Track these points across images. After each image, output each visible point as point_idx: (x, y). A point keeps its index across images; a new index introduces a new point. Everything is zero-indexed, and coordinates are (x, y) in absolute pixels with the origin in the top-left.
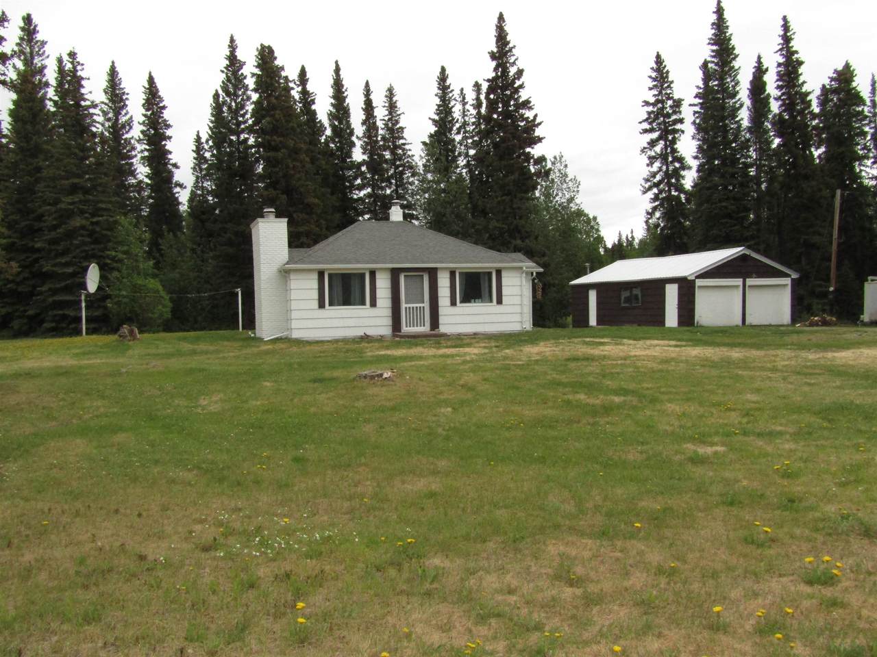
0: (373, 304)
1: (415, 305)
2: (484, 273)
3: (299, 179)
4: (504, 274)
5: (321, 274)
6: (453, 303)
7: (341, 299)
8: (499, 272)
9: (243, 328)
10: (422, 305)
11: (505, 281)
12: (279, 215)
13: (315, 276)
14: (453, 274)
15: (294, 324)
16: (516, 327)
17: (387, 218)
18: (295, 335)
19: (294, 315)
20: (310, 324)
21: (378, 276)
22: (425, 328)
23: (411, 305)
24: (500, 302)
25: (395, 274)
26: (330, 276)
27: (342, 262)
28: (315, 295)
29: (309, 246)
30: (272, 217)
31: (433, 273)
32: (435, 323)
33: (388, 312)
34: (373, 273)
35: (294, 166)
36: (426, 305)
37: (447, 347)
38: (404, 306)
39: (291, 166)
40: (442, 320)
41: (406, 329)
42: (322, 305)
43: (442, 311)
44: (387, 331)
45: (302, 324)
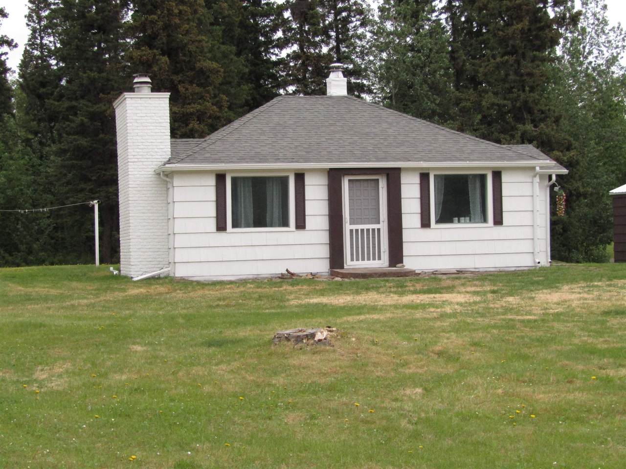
0: (301, 225)
1: (365, 227)
2: (475, 176)
3: (187, 32)
4: (505, 178)
5: (220, 178)
6: (425, 223)
7: (251, 217)
8: (497, 175)
9: (101, 262)
10: (376, 226)
11: (507, 189)
12: (156, 88)
13: (212, 181)
14: (424, 177)
15: (179, 256)
16: (524, 262)
17: (323, 91)
18: (181, 272)
19: (179, 241)
20: (204, 255)
21: (309, 180)
22: (382, 263)
23: (360, 227)
24: (498, 221)
25: (334, 177)
26: (234, 180)
27: (252, 159)
28: (211, 210)
29: (202, 135)
30: (146, 90)
31: (393, 176)
32: (396, 254)
33: (324, 237)
34: (300, 177)
35: (180, 12)
36: (383, 226)
37: (415, 292)
38: (348, 227)
39: (176, 11)
40: (407, 249)
41: (351, 264)
42: (221, 227)
43: (406, 235)
44: (322, 267)
45: (194, 255)
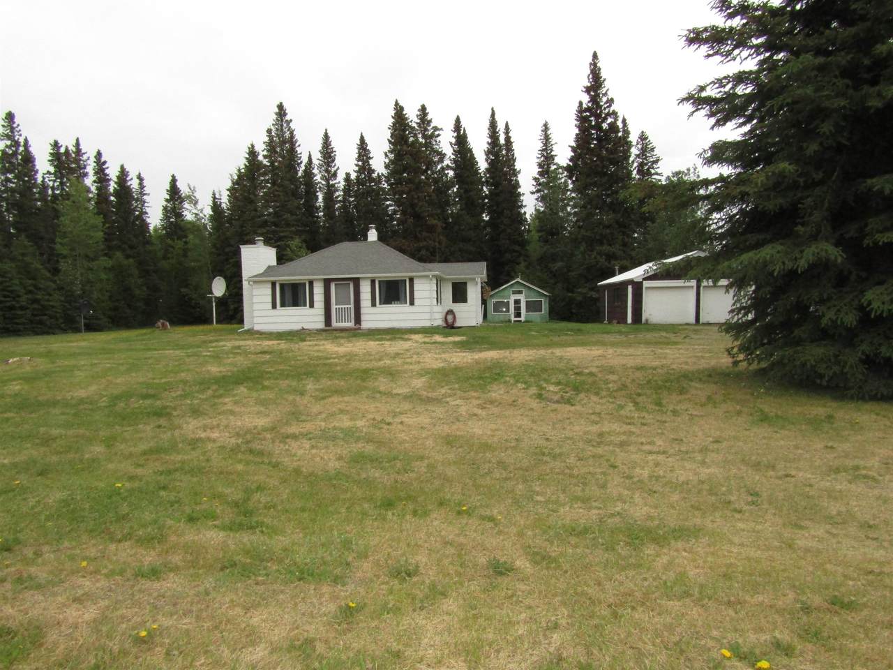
0: (312, 306)
1: (343, 306)
2: (402, 281)
4: (415, 281)
5: (274, 284)
6: (374, 305)
7: (291, 301)
8: (411, 280)
9: (217, 323)
10: (349, 306)
11: (416, 287)
13: (270, 286)
14: (373, 282)
15: (256, 320)
18: (257, 328)
19: (256, 314)
20: (265, 320)
21: (315, 284)
22: (351, 324)
23: (340, 306)
24: (412, 303)
25: (327, 283)
27: (288, 275)
28: (269, 299)
31: (356, 282)
32: (358, 320)
33: (322, 312)
34: (311, 283)
36: (352, 306)
38: (334, 307)
40: (363, 318)
41: (335, 324)
42: (274, 307)
43: (363, 311)
44: (321, 325)
45: (261, 320)
